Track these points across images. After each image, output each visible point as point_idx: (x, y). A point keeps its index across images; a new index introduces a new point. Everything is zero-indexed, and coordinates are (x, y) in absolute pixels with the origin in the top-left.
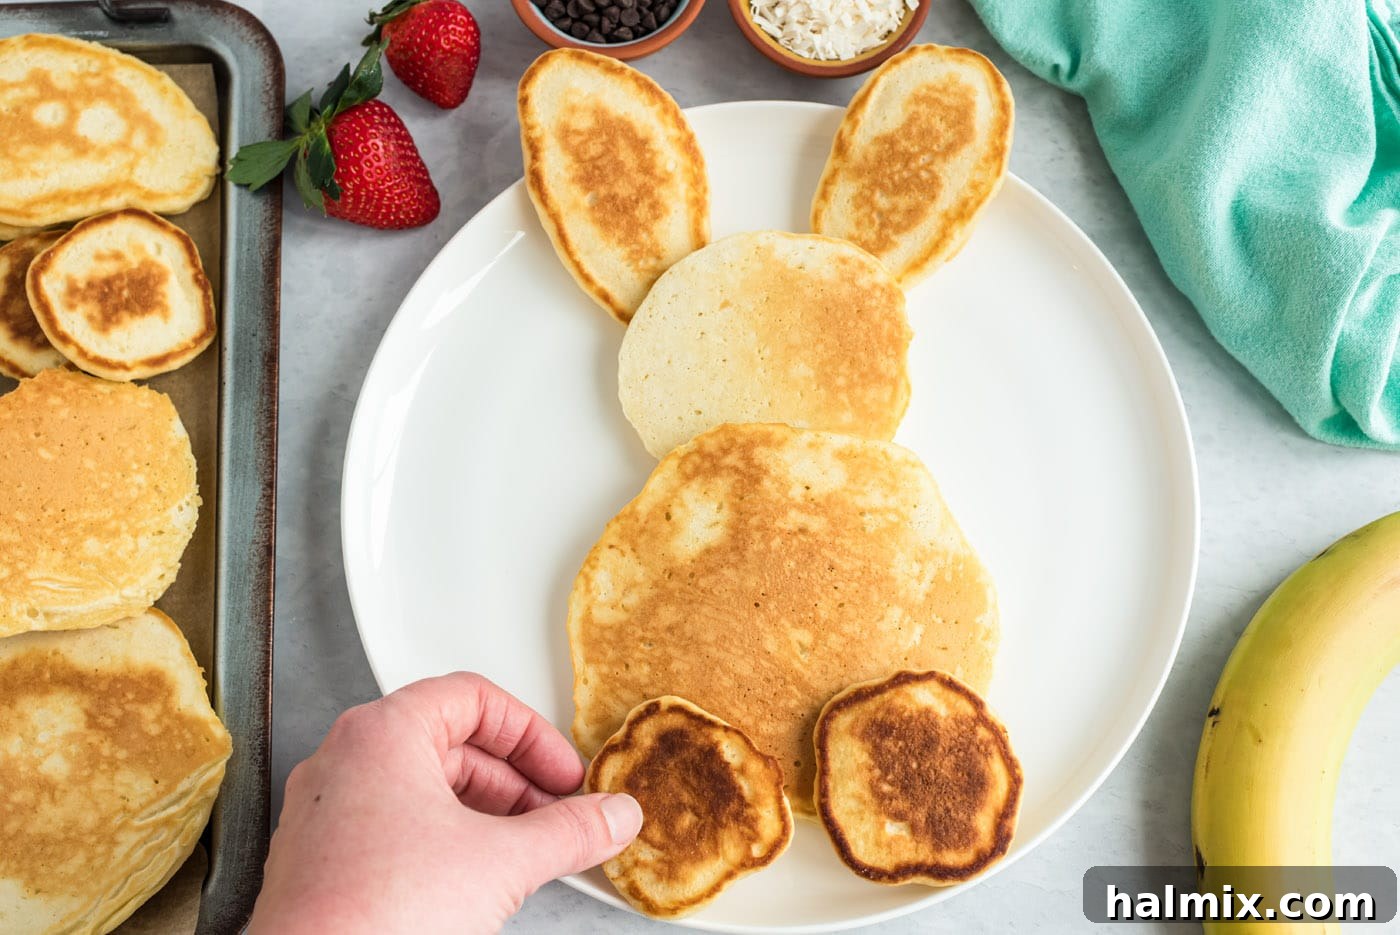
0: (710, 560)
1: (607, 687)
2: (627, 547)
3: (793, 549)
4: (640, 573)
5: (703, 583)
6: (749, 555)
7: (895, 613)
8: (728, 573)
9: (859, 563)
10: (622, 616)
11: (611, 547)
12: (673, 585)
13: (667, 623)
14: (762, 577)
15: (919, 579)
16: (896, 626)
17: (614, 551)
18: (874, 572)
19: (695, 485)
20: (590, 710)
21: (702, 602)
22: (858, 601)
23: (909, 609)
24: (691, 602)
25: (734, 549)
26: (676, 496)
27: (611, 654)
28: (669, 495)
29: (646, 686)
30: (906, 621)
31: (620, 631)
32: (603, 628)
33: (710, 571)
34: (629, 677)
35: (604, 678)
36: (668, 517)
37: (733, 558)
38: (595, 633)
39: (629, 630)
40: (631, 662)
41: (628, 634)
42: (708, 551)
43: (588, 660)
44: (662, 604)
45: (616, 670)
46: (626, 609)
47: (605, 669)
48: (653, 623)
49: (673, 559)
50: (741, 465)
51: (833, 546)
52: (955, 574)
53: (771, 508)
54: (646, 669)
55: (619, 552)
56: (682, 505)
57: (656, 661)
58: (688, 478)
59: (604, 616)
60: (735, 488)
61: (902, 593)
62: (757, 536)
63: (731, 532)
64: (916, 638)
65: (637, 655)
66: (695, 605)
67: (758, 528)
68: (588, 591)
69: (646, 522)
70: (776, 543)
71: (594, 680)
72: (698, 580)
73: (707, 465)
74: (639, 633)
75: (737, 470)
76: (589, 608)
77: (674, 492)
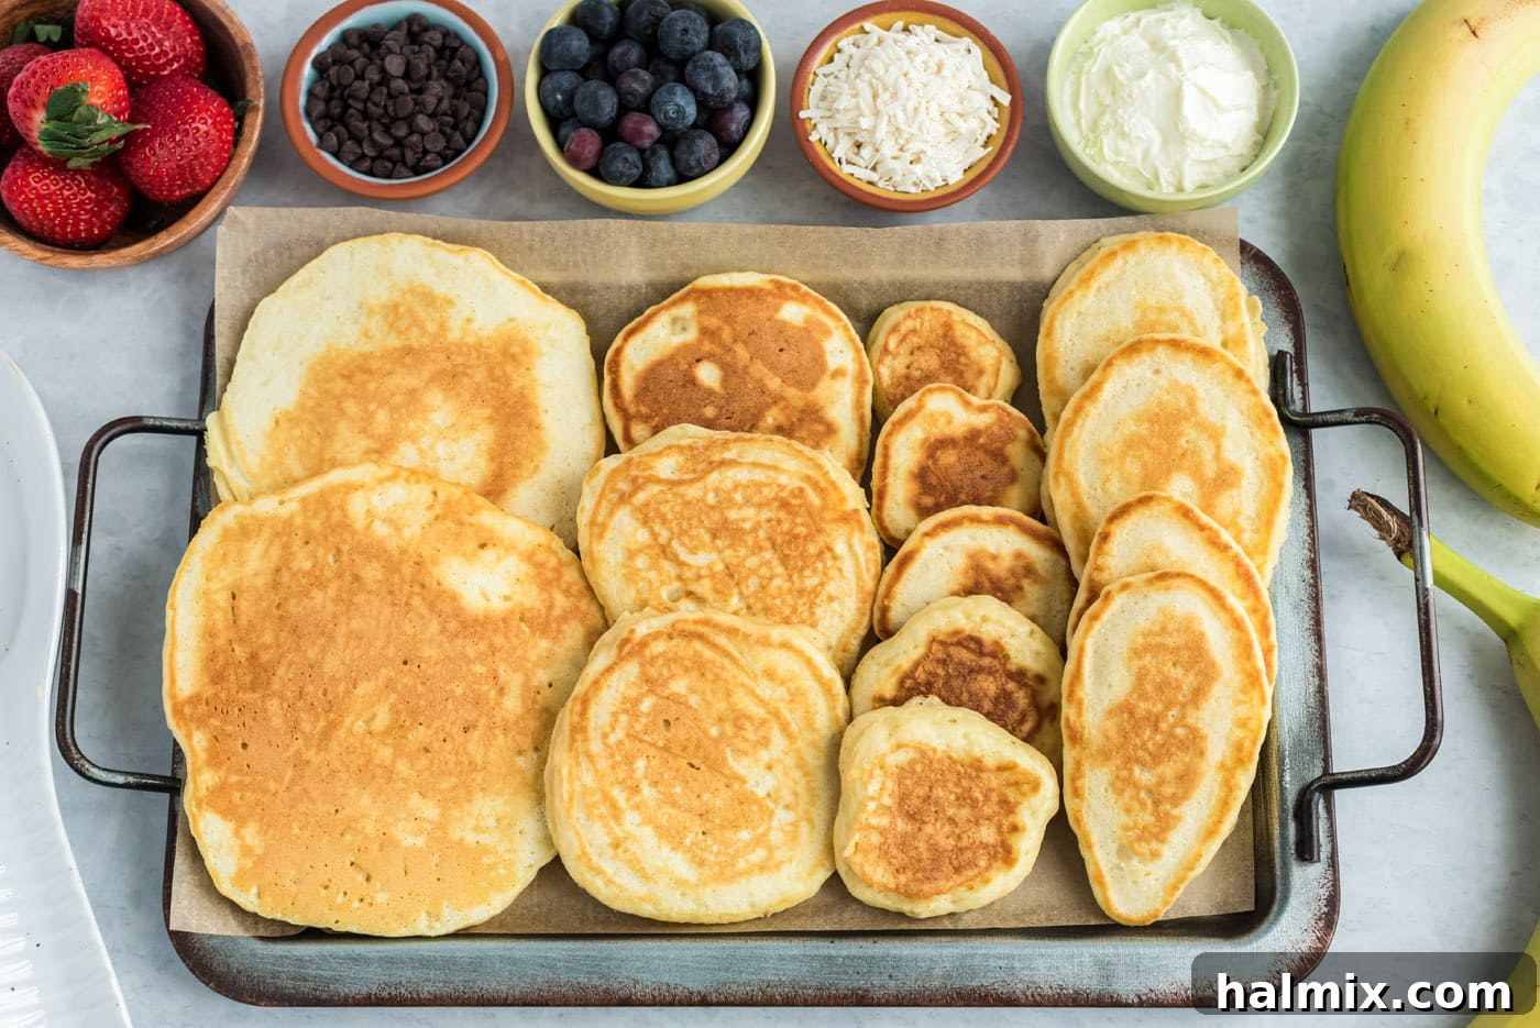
0: (443, 603)
1: (280, 529)
2: (438, 510)
3: (476, 687)
4: (412, 532)
5: (416, 601)
6: (459, 642)
7: (431, 811)
8: (434, 626)
9: (479, 760)
10: (360, 523)
11: (435, 493)
12: (407, 570)
13: (363, 574)
14: (437, 663)
15: (477, 829)
16: (418, 814)
17: (432, 496)
18: (473, 776)
19: (524, 568)
20: (252, 516)
21: (394, 604)
22: (435, 768)
23: (441, 826)
24: (391, 593)
25: (464, 625)
26: (506, 550)
27: (316, 524)
28: (507, 542)
29: (289, 569)
30: (425, 825)
31: (345, 526)
32: (343, 508)
33: (431, 606)
34: (295, 548)
35: (289, 522)
36: (483, 546)
37: (453, 625)
38: (335, 501)
39: (347, 536)
40: (311, 547)
41: (341, 534)
42: (454, 598)
43: (304, 501)
44: (383, 563)
45: (300, 533)
46: (368, 527)
47: (298, 521)
48: (358, 559)
49: (435, 562)
50: (557, 612)
51: (491, 727)
52: (492, 867)
53: (519, 653)
54: (307, 565)
55: (431, 502)
56: (499, 559)
57: (318, 573)
58: (529, 557)
59: (357, 506)
60: (532, 609)
61: (456, 814)
62: (483, 646)
63: (481, 618)
64: (409, 841)
65: (321, 552)
66: (389, 598)
67: (491, 645)
68: (381, 481)
69: (470, 524)
70: (479, 669)
71: (285, 511)
72: (417, 594)
73: (549, 575)
74: (345, 548)
75: (551, 607)
76: (362, 486)
77: (510, 547)
